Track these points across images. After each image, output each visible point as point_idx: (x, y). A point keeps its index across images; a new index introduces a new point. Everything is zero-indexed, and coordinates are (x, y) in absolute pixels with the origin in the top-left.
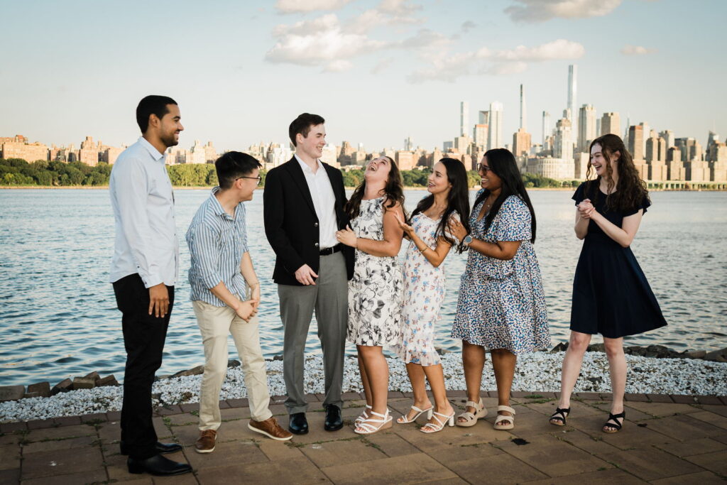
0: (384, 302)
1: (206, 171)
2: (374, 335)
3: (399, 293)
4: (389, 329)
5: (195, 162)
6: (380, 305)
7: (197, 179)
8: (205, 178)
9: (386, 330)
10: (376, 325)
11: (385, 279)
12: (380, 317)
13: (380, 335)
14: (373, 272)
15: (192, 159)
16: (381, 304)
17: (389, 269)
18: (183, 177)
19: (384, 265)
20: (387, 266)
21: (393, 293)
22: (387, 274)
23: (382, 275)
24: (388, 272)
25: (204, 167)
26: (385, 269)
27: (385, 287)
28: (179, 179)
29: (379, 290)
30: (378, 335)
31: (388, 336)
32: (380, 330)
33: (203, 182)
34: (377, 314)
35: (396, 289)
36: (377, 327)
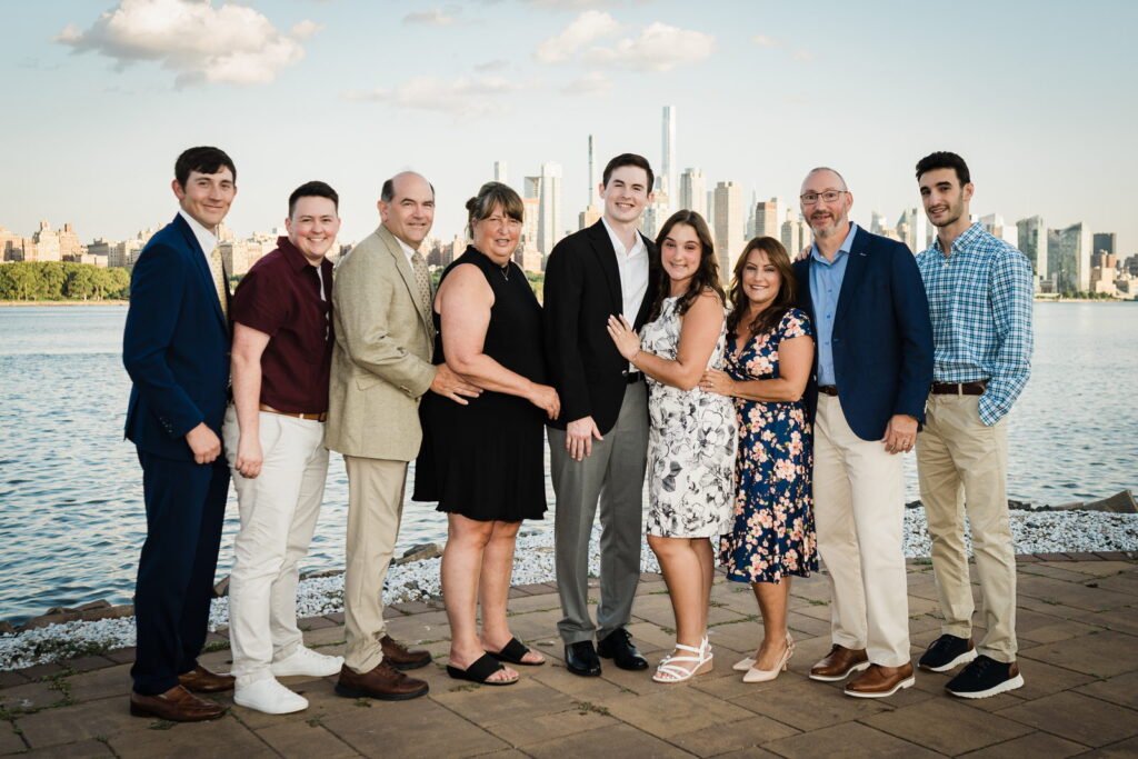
0: (681, 466)
1: (62, 274)
2: (662, 518)
3: (710, 450)
4: (690, 510)
5: (42, 258)
6: (673, 470)
7: (47, 288)
8: (60, 286)
9: (685, 512)
10: (666, 502)
11: (685, 427)
12: (673, 489)
13: (674, 521)
14: (670, 415)
15: (35, 253)
16: (676, 468)
17: (693, 410)
18: (20, 286)
19: (686, 404)
20: (691, 405)
21: (697, 451)
22: (689, 419)
23: (682, 420)
24: (690, 415)
25: (59, 267)
26: (688, 411)
27: (684, 441)
28: (13, 288)
29: (675, 444)
30: (670, 520)
31: (689, 521)
32: (674, 512)
33: (58, 292)
34: (668, 483)
35: (704, 443)
36: (669, 506)
